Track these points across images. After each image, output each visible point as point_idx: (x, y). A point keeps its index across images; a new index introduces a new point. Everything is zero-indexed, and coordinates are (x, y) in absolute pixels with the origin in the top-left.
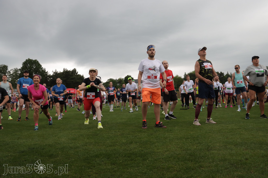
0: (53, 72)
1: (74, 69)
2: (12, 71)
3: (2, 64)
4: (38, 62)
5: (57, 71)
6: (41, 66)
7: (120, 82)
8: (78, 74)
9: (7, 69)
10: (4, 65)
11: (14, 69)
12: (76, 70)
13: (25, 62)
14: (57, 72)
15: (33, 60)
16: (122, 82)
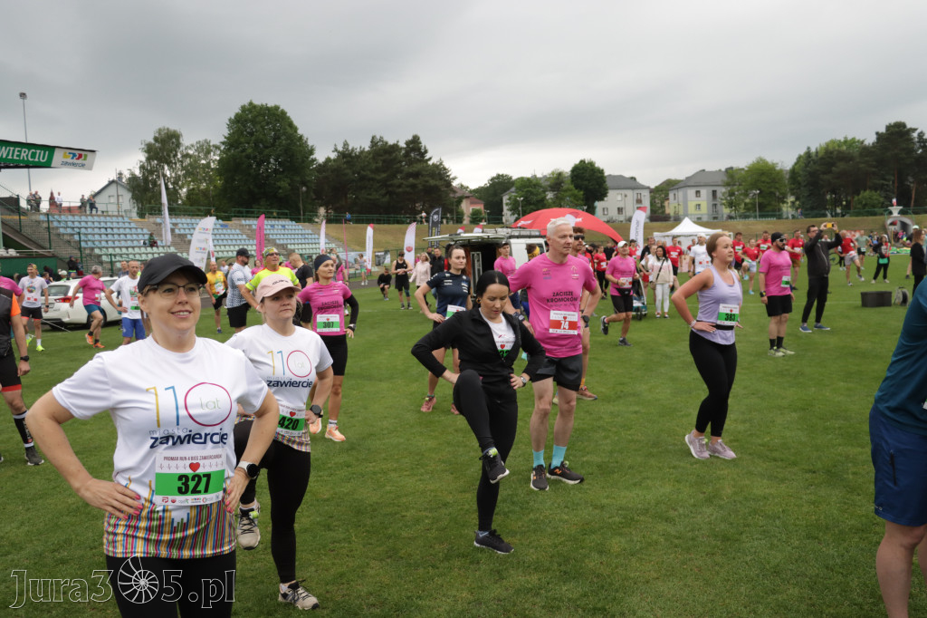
0: (336, 150)
1: (414, 137)
3: (161, 126)
4: (284, 113)
5: (350, 148)
6: (296, 129)
7: (556, 184)
8: (427, 156)
9: (178, 145)
10: (168, 129)
12: (422, 140)
13: (237, 115)
14: (353, 150)
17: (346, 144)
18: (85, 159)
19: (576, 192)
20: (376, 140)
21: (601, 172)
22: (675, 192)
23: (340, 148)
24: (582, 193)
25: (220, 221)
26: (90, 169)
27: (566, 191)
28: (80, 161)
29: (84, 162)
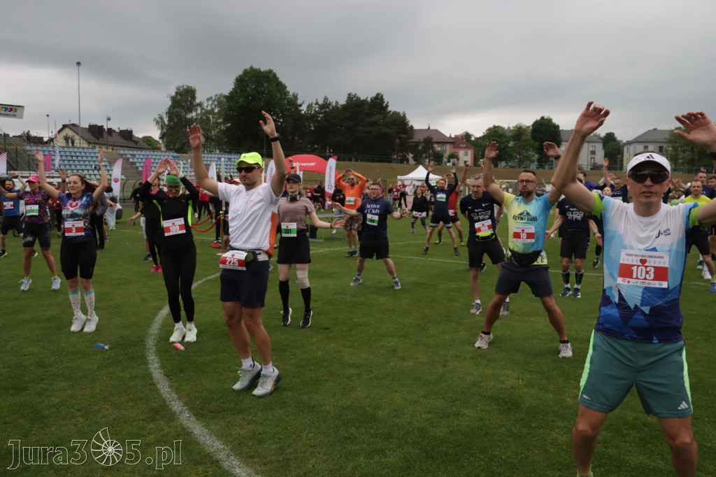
0: (317, 103)
1: (378, 94)
2: (210, 102)
3: (181, 85)
4: (275, 75)
5: (329, 102)
6: (284, 87)
7: (517, 135)
8: (389, 109)
9: (194, 98)
11: (216, 96)
12: (384, 97)
13: (240, 76)
15: (260, 71)
16: (524, 138)
17: (326, 99)
18: (16, 111)
19: (532, 142)
20: (352, 97)
21: (558, 127)
22: (628, 146)
23: (321, 102)
24: (537, 143)
25: (176, 154)
26: (21, 117)
27: (524, 141)
28: (11, 113)
29: (15, 113)
